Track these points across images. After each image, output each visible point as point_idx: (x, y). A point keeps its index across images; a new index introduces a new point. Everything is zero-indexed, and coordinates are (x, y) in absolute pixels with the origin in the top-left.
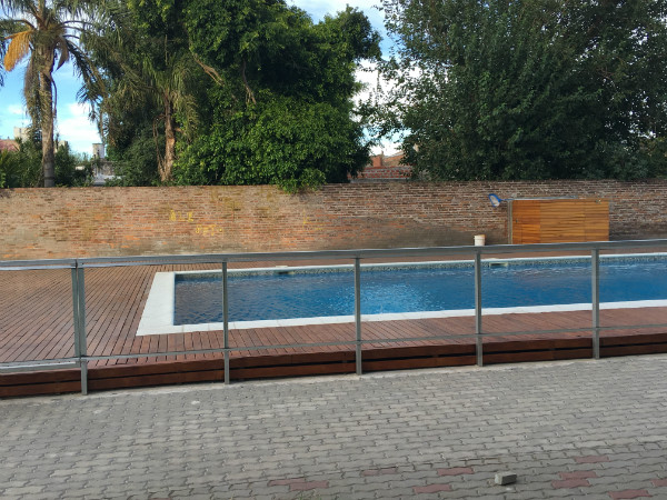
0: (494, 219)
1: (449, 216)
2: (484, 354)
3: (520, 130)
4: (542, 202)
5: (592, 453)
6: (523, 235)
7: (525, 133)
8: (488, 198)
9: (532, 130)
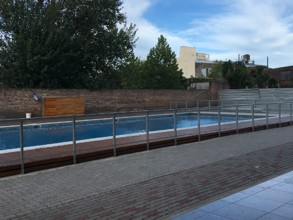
0: (35, 106)
1: (13, 105)
2: (25, 168)
3: (46, 67)
4: (57, 98)
5: (69, 204)
6: (49, 112)
7: (49, 68)
8: (32, 97)
9: (52, 67)
